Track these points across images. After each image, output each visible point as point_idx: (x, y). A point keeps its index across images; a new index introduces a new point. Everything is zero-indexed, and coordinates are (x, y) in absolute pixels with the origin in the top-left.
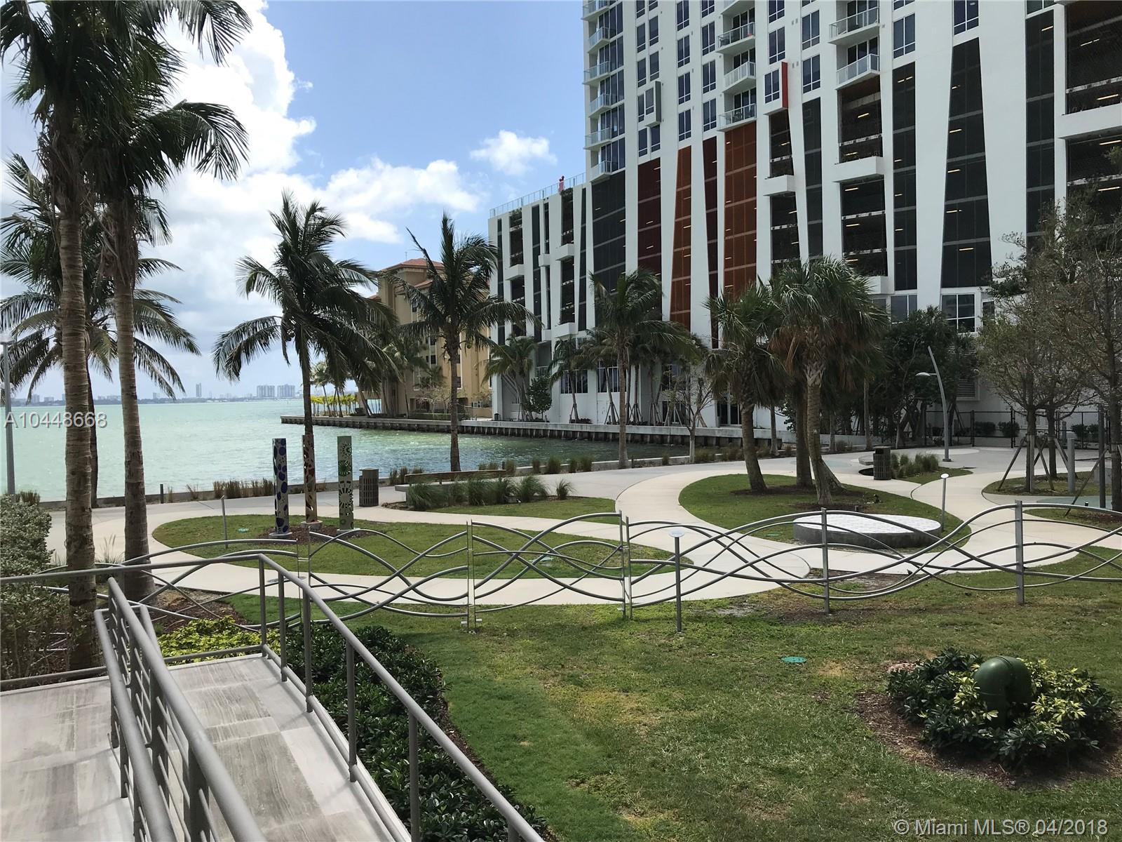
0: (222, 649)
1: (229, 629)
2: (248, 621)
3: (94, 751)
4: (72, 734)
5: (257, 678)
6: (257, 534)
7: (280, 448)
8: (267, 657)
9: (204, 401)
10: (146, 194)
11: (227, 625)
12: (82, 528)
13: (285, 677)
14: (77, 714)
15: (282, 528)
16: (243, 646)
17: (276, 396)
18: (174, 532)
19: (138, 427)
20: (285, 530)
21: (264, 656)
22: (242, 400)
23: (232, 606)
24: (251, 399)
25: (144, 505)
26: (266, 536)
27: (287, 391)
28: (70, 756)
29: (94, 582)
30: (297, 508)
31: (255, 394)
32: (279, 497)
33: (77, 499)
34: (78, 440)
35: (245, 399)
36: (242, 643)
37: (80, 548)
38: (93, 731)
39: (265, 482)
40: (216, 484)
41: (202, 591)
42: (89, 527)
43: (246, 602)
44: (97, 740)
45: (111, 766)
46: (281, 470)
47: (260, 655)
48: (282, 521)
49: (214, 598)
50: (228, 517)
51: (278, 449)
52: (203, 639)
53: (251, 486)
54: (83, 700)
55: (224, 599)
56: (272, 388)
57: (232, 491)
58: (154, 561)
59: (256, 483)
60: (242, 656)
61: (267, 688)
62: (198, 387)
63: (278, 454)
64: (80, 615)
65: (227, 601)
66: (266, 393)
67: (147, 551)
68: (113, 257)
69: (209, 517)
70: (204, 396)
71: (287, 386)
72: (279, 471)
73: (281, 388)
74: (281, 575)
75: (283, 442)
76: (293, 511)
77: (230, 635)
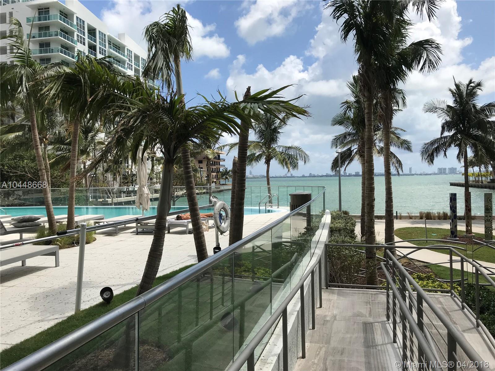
0: (430, 288)
1: (432, 279)
2: (440, 277)
3: (380, 320)
4: (371, 311)
5: (449, 305)
6: (441, 237)
7: (453, 198)
8: (453, 296)
9: (413, 175)
10: (397, 87)
11: (431, 278)
12: (371, 227)
13: (463, 308)
14: (372, 303)
15: (454, 236)
16: (439, 289)
17: (447, 172)
18: (403, 232)
19: (391, 186)
20: (456, 237)
21: (452, 295)
22: (430, 174)
23: (431, 269)
24: (435, 174)
25: (393, 220)
26: (445, 238)
27: (453, 171)
28: (371, 320)
29: (375, 250)
30: (461, 227)
31: (436, 172)
32: (452, 221)
33: (369, 216)
34: (370, 191)
35: (432, 174)
36: (439, 287)
37: (370, 235)
38: (379, 311)
39: (444, 213)
40: (421, 213)
41: (417, 260)
42: (373, 227)
43: (438, 268)
44: (381, 316)
45: (388, 328)
46: (453, 208)
47: (450, 294)
48: (454, 232)
49: (422, 264)
50: (428, 228)
51: (452, 198)
52: (420, 282)
53: (437, 215)
54: (373, 298)
55: (427, 265)
56: (445, 169)
57: (428, 217)
58: (397, 245)
59: (440, 213)
60: (439, 293)
61: (455, 311)
62: (410, 169)
63: (452, 200)
64: (371, 263)
65: (429, 266)
66: (442, 171)
67: (394, 240)
68: (382, 115)
69: (418, 227)
70: (413, 173)
71: (452, 168)
72: (452, 209)
73: (450, 169)
74: (462, 259)
75: (455, 195)
76: (459, 228)
77: (433, 282)
